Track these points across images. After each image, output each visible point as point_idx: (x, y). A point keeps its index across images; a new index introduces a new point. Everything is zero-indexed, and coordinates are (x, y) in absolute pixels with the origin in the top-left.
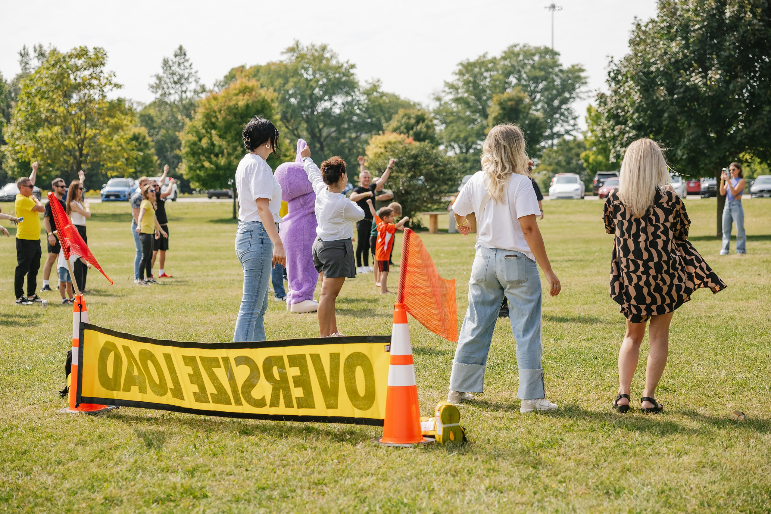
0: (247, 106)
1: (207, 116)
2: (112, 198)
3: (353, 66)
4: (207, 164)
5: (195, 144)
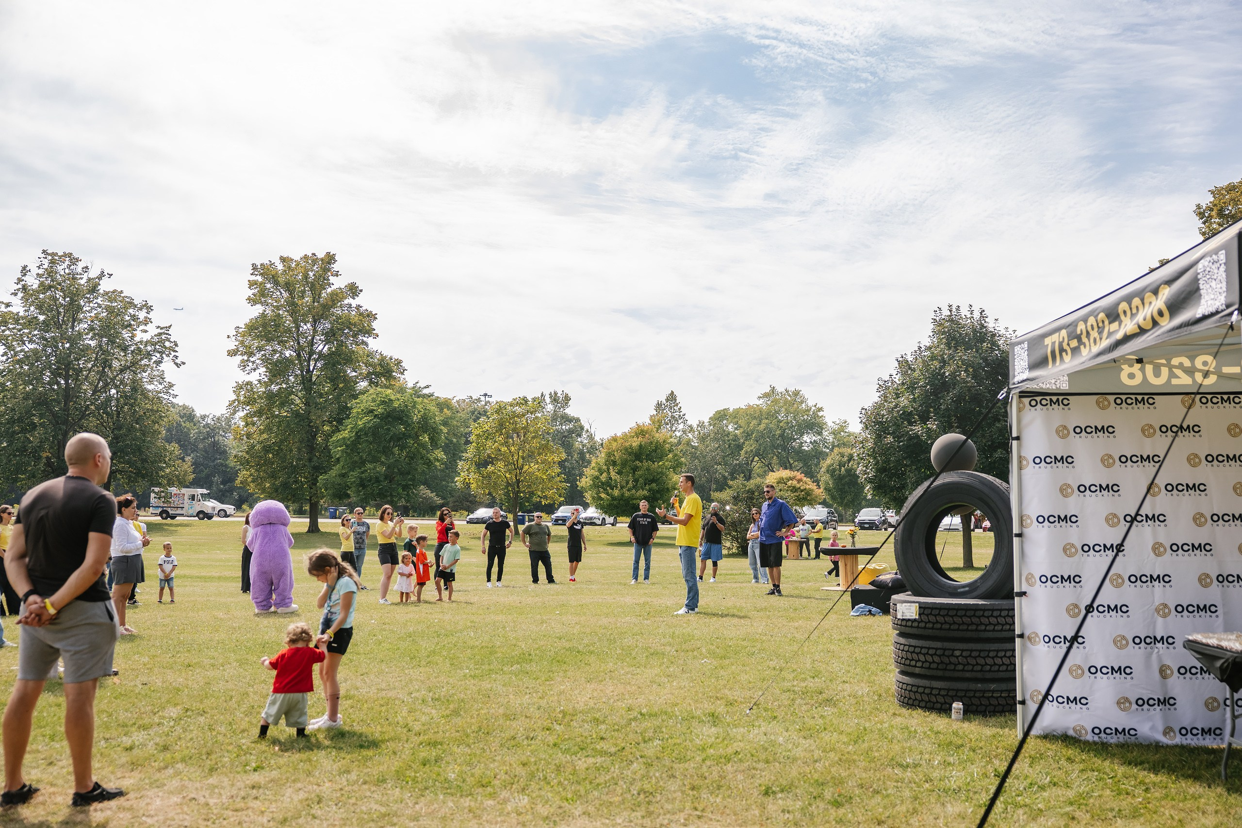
0: (641, 446)
1: (609, 455)
2: (560, 522)
3: (820, 409)
4: (603, 495)
5: (597, 478)
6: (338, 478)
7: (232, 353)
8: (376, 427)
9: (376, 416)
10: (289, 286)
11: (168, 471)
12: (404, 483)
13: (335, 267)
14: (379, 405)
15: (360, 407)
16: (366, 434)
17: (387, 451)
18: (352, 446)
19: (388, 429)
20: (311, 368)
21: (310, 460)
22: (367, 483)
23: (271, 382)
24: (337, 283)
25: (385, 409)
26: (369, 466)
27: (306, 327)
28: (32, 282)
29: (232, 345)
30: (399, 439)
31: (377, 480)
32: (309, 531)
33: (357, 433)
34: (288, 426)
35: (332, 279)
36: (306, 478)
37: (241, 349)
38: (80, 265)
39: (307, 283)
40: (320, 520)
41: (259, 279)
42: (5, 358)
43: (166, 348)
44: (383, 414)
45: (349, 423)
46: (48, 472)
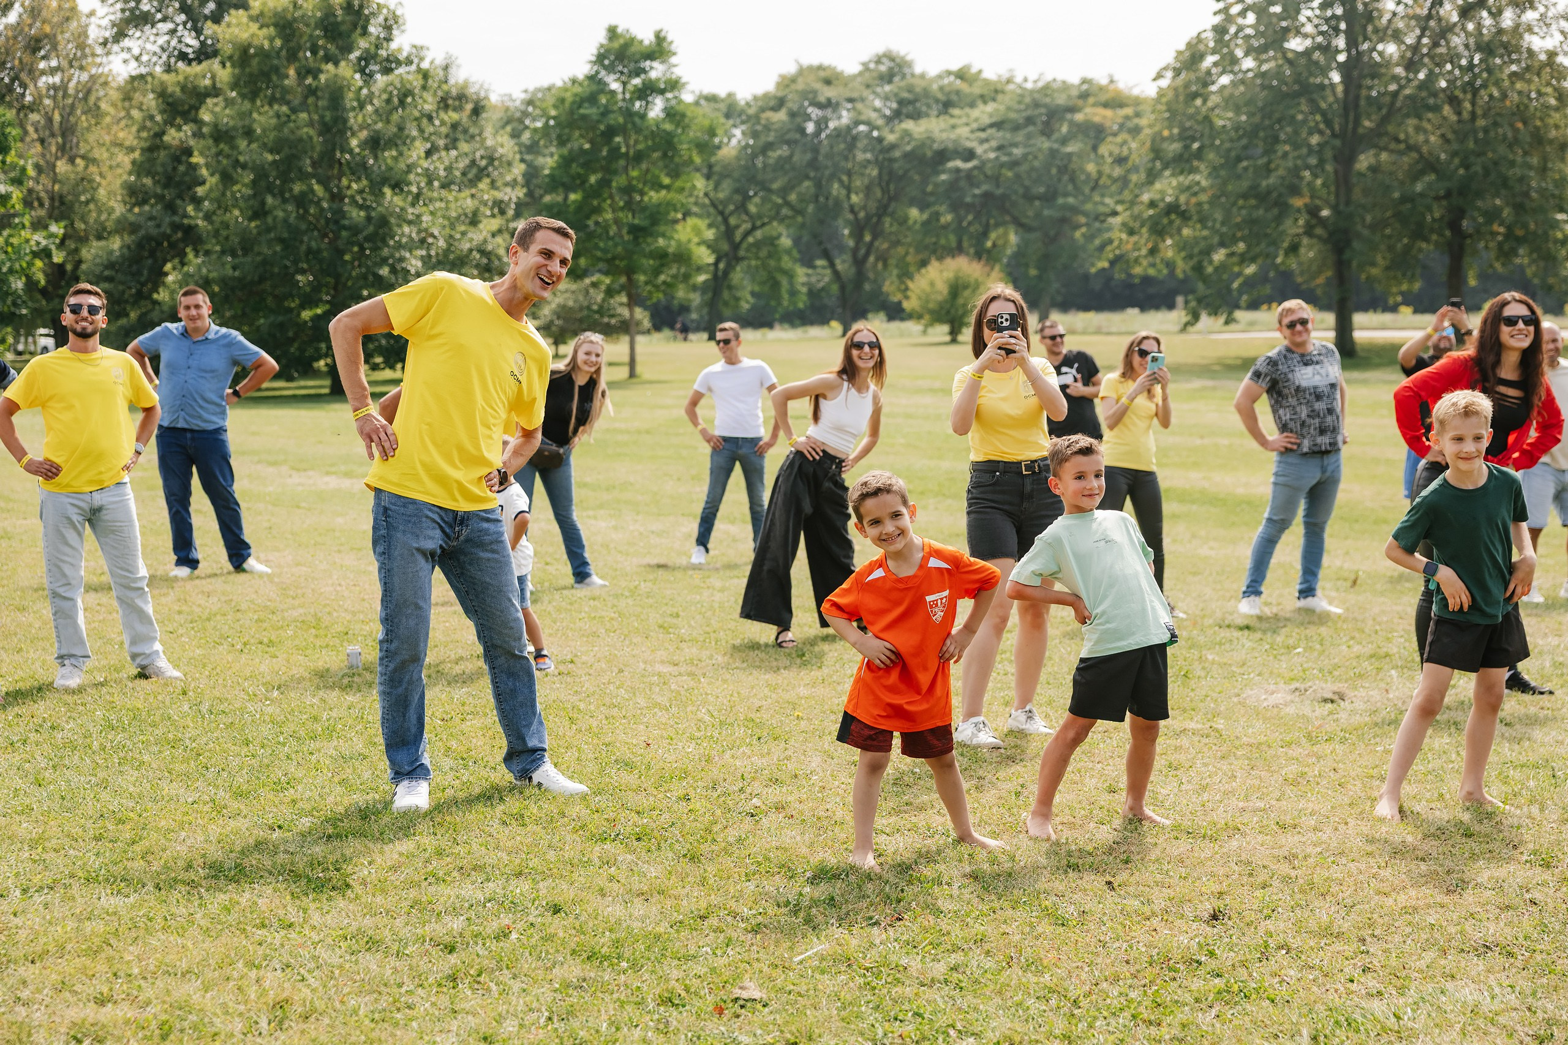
46: (1319, 238)
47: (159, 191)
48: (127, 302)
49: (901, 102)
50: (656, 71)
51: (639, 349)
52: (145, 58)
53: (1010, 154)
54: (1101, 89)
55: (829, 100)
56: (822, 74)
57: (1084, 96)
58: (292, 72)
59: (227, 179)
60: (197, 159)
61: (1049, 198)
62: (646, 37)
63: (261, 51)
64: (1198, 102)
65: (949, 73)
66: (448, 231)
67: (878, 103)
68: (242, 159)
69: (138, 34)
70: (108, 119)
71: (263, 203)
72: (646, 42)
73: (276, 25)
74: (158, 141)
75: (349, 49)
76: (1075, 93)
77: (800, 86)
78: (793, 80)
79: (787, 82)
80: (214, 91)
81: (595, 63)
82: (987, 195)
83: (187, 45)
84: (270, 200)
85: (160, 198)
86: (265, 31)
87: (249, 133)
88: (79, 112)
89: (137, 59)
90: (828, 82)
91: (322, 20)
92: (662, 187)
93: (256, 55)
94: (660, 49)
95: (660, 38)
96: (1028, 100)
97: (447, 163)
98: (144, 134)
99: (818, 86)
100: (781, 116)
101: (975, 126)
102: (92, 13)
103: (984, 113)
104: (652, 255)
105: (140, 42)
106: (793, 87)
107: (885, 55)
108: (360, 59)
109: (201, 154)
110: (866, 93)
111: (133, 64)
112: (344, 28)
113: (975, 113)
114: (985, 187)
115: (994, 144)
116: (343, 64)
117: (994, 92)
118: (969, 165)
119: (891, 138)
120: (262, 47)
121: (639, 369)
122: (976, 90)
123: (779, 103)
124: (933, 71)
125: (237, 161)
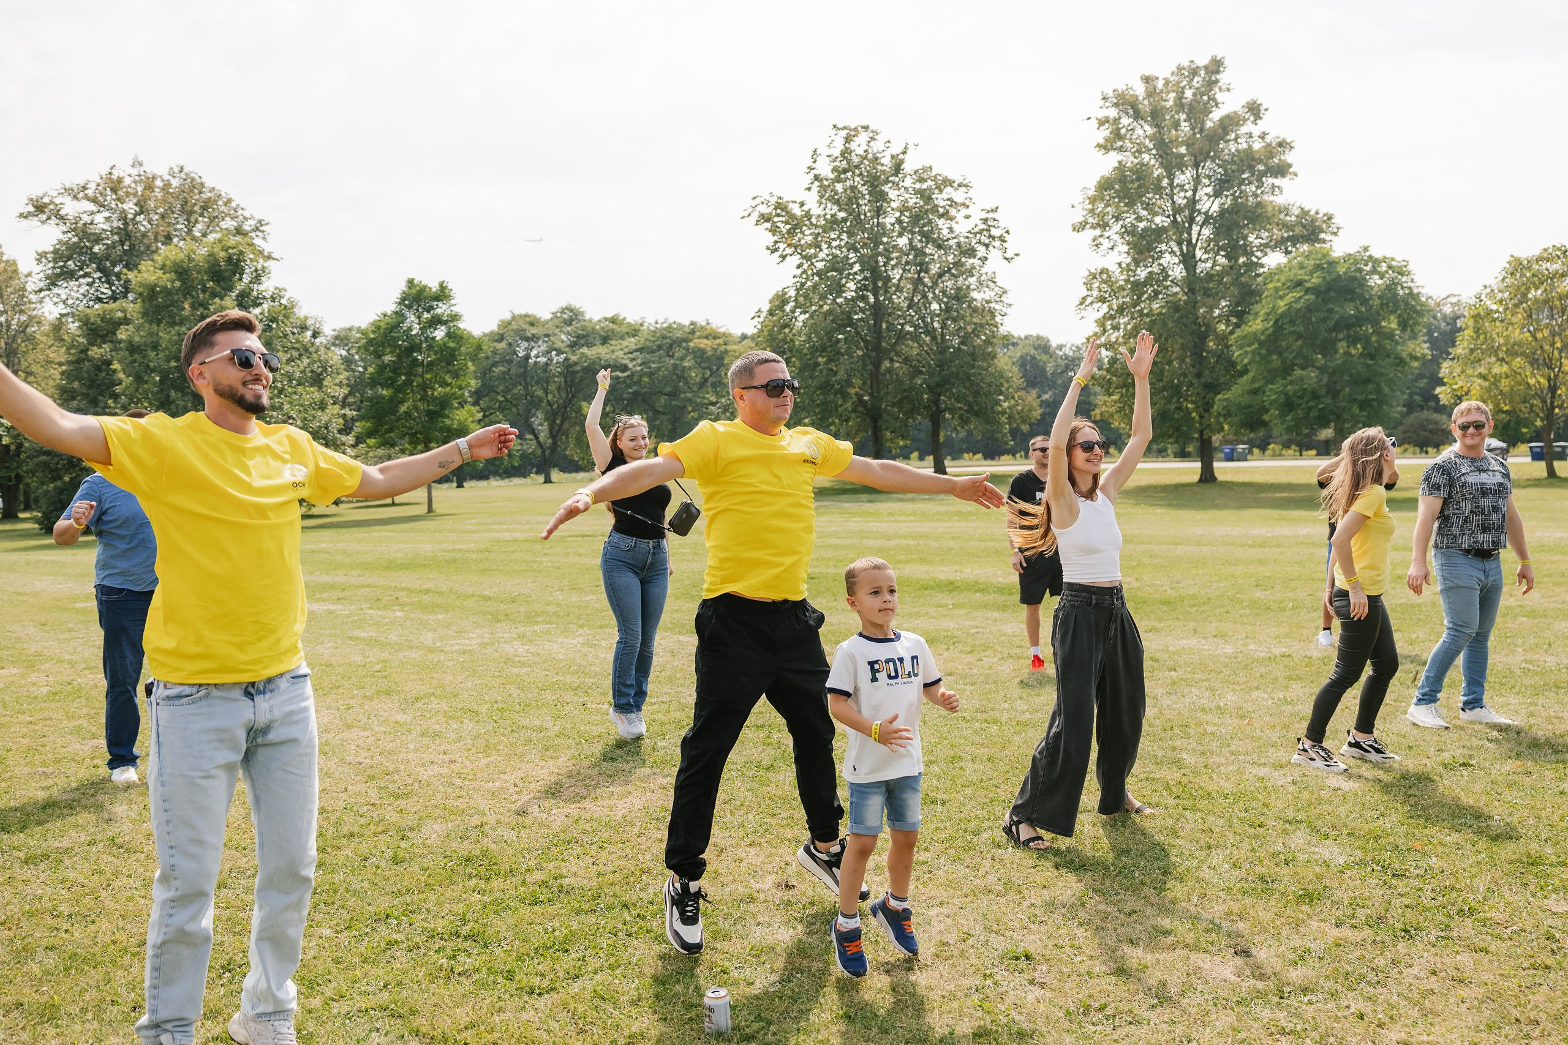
6: (1246, 396)
7: (1080, 227)
8: (1309, 309)
9: (1307, 291)
10: (1156, 116)
11: (1006, 405)
12: (1361, 398)
13: (1223, 78)
14: (1311, 273)
15: (1279, 280)
16: (1292, 322)
17: (1327, 348)
18: (1271, 342)
19: (1331, 311)
20: (1194, 241)
21: (1199, 375)
22: (1296, 400)
23: (1137, 263)
24: (1228, 103)
25: (1324, 278)
26: (1298, 372)
27: (1184, 177)
28: (825, 169)
29: (1078, 216)
30: (1348, 327)
31: (1315, 396)
32: (1201, 481)
33: (1276, 321)
34: (1164, 324)
35: (1219, 97)
36: (1193, 402)
37: (1091, 220)
38: (881, 139)
39: (1182, 105)
40: (1216, 464)
41: (1113, 113)
42: (799, 271)
43: (994, 238)
44: (1320, 285)
45: (1262, 309)
46: (861, 412)
47: (84, 391)
48: (60, 469)
49: (578, 337)
50: (441, 309)
51: (434, 493)
52: (70, 302)
53: (650, 368)
54: (702, 327)
55: (534, 335)
56: (528, 319)
57: (693, 332)
58: (187, 306)
59: (139, 379)
60: (116, 366)
61: (673, 395)
62: (434, 286)
63: (165, 289)
64: (787, 330)
65: (606, 319)
66: (303, 415)
67: (563, 337)
68: (151, 365)
69: (65, 285)
70: (42, 346)
71: (168, 396)
72: (434, 290)
73: (176, 272)
74: (83, 356)
75: (230, 289)
76: (687, 330)
77: (514, 326)
78: (509, 323)
79: (505, 324)
80: (126, 321)
81: (400, 304)
82: (635, 393)
83: (103, 293)
84: (173, 393)
85: (86, 396)
86: (168, 275)
87: (155, 347)
88: (19, 341)
89: (64, 302)
90: (532, 324)
91: (209, 269)
92: (447, 385)
93: (161, 292)
94: (443, 294)
95: (443, 287)
96: (658, 334)
97: (302, 368)
98: (73, 351)
99: (526, 326)
100: (503, 345)
101: (626, 350)
102: (29, 275)
103: (631, 343)
104: (441, 430)
105: (67, 290)
106: (510, 327)
107: (567, 308)
108: (237, 296)
109: (119, 361)
110: (557, 331)
111: (62, 306)
112: (226, 274)
113: (625, 343)
114: (635, 388)
115: (639, 361)
116: (227, 298)
117: (634, 332)
118: (626, 374)
119: (574, 358)
120: (166, 287)
121: (434, 506)
122: (624, 329)
123: (501, 338)
124: (596, 318)
125: (148, 366)
